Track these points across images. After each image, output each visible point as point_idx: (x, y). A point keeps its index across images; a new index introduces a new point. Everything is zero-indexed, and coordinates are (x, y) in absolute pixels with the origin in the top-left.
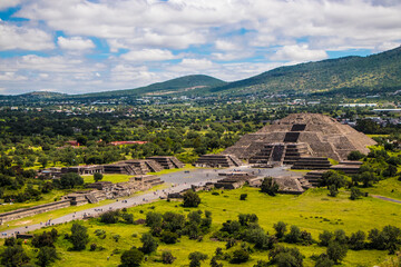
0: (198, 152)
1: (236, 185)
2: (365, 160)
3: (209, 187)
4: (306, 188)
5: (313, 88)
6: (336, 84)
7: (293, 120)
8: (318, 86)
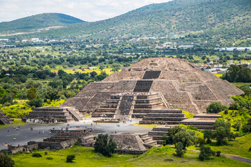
0: (31, 105)
1: (65, 144)
2: (226, 113)
3: (31, 147)
4: (148, 147)
5: (186, 29)
6: (213, 25)
7: (146, 65)
8: (192, 27)
